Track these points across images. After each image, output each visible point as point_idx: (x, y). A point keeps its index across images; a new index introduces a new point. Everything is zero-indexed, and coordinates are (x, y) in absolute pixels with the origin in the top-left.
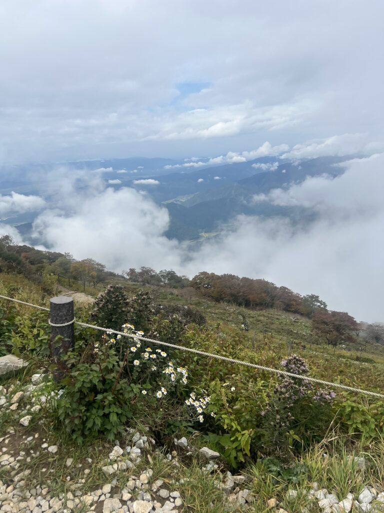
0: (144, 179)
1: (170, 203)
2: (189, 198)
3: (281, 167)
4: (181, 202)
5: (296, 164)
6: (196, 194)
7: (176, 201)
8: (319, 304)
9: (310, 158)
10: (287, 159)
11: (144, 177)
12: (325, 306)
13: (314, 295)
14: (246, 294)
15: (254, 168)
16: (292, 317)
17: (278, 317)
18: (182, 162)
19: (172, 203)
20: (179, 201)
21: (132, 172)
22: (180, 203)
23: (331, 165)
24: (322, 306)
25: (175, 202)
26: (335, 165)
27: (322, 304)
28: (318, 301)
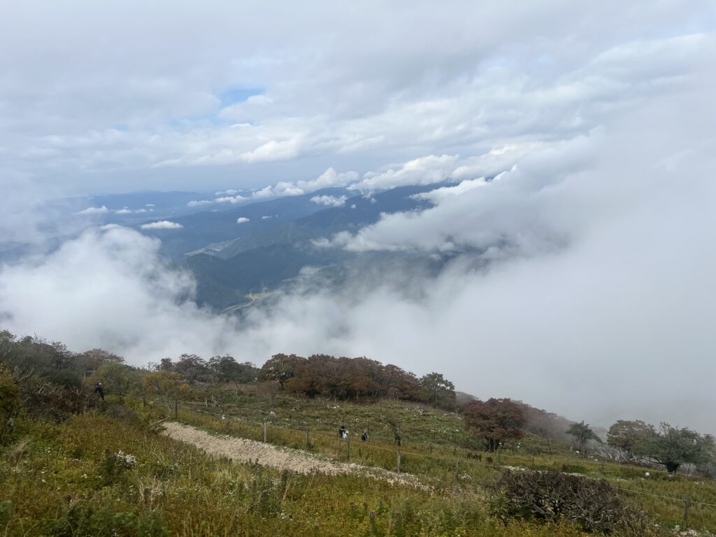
0: (156, 221)
1: (198, 255)
2: (227, 246)
3: (349, 202)
4: (215, 251)
5: (369, 196)
6: (236, 240)
7: (207, 251)
8: (443, 385)
9: (386, 188)
10: (357, 191)
11: (157, 219)
12: (452, 387)
13: (437, 374)
14: (348, 383)
15: (314, 203)
16: (418, 409)
17: (401, 411)
18: (212, 197)
19: (202, 254)
20: (211, 250)
21: (137, 212)
22: (213, 254)
23: (411, 197)
24: (449, 388)
25: (206, 253)
26: (415, 196)
27: (447, 386)
28: (443, 382)
